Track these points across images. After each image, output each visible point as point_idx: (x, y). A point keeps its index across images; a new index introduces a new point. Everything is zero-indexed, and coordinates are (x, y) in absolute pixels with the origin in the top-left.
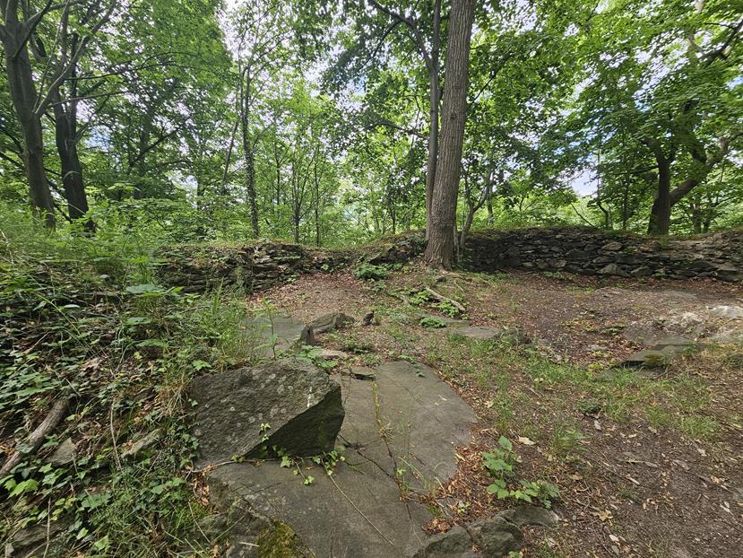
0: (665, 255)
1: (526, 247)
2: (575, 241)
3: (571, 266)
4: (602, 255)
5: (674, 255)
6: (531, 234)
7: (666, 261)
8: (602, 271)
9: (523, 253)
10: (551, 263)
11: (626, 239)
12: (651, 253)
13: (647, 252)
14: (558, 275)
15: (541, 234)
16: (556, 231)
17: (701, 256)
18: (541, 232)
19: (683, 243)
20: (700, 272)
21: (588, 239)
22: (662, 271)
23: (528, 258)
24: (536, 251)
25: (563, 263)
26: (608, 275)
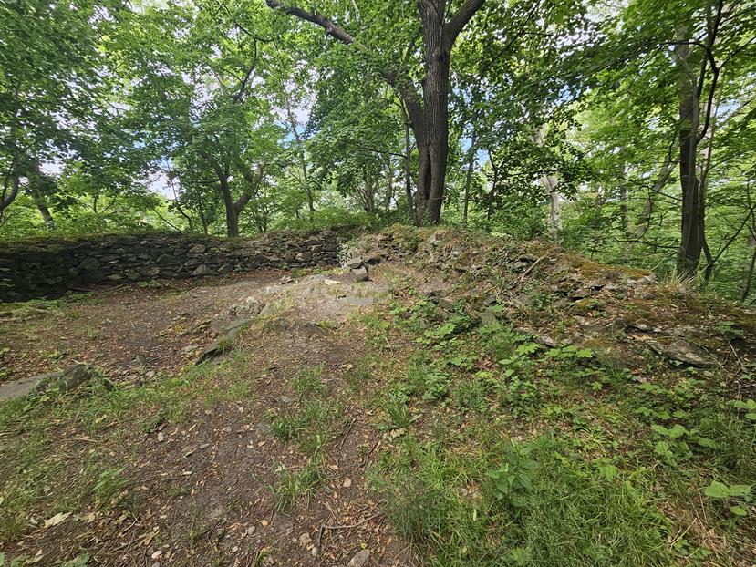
0: (238, 253)
1: (106, 258)
2: (162, 246)
3: (165, 272)
4: (191, 258)
5: (244, 253)
6: (109, 241)
7: (240, 258)
8: (195, 273)
9: (106, 265)
10: (144, 272)
11: (208, 241)
12: (228, 252)
13: (226, 252)
14: (154, 283)
15: (122, 241)
16: (140, 237)
17: (259, 252)
18: (122, 239)
19: (248, 243)
20: (261, 263)
21: (175, 244)
22: (238, 266)
23: (113, 270)
24: (121, 261)
25: (157, 271)
26: (201, 276)
